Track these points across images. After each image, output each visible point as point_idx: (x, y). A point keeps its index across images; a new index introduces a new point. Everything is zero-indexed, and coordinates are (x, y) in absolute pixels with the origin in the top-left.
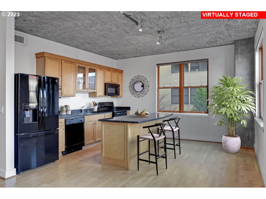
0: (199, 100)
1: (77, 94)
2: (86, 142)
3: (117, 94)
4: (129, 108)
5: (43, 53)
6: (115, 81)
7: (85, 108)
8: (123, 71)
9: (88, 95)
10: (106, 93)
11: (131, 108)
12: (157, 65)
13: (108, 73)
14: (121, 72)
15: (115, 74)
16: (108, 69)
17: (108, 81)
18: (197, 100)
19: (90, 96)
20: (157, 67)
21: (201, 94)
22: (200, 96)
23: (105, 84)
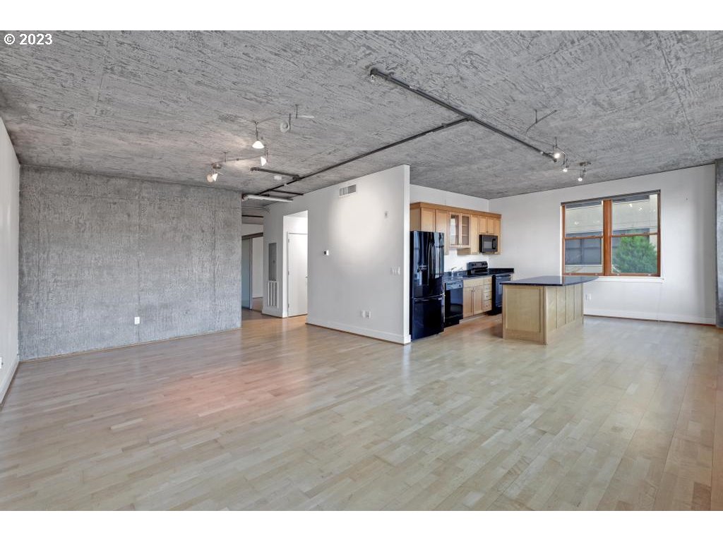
0: (627, 255)
1: (450, 252)
2: (465, 314)
3: (494, 249)
4: (511, 270)
5: (419, 203)
6: (491, 232)
7: (455, 270)
8: (500, 215)
9: (456, 252)
10: (481, 250)
11: (515, 271)
12: (562, 204)
13: (483, 221)
14: (498, 217)
15: (491, 222)
16: (483, 214)
17: (483, 231)
18: (624, 256)
19: (459, 254)
20: (561, 207)
21: (631, 245)
22: (630, 248)
23: (481, 236)
